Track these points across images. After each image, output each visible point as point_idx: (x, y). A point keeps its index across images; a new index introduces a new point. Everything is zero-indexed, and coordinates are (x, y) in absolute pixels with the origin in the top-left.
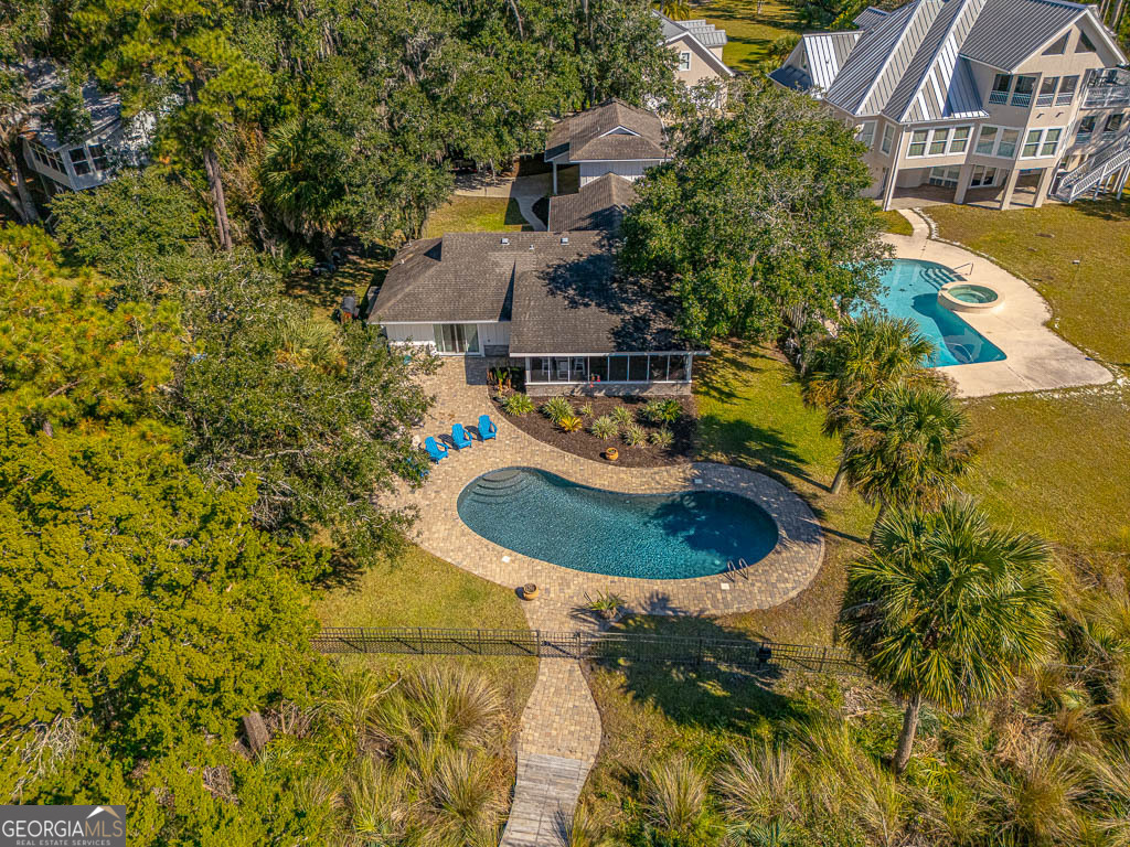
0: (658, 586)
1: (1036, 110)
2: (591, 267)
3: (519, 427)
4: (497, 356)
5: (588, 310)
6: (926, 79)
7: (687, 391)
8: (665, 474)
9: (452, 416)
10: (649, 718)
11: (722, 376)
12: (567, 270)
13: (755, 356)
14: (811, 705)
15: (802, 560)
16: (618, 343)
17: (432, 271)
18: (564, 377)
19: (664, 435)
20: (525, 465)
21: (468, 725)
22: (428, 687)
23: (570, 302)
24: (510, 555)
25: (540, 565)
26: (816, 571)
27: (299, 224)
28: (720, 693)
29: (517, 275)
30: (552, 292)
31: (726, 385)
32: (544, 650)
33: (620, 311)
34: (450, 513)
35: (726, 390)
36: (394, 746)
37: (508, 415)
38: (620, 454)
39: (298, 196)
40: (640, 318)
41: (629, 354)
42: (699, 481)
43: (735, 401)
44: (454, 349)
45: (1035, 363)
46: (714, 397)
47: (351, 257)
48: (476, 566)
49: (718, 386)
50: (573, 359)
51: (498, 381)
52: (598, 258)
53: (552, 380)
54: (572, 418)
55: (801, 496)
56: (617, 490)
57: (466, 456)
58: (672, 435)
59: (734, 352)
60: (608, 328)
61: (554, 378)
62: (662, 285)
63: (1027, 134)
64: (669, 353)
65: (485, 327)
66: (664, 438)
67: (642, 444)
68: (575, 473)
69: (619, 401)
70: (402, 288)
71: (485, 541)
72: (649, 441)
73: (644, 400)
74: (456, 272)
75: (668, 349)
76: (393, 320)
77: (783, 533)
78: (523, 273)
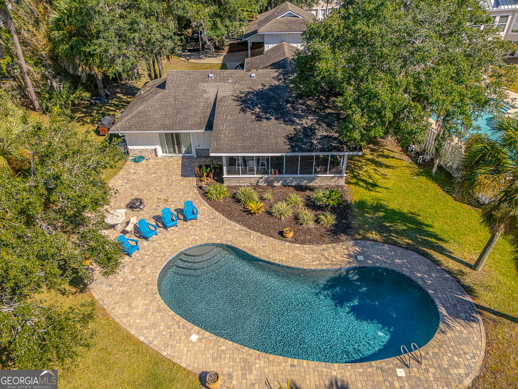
0: (336, 371)
2: (271, 93)
3: (216, 209)
4: (204, 157)
5: (269, 123)
7: (342, 182)
8: (332, 250)
9: (166, 201)
11: (366, 171)
12: (254, 95)
13: (387, 157)
15: (467, 341)
16: (292, 146)
17: (158, 96)
18: (251, 171)
19: (329, 217)
20: (219, 241)
23: (256, 117)
24: (198, 333)
25: (226, 345)
26: (483, 353)
27: (75, 68)
29: (218, 99)
30: (243, 110)
31: (370, 177)
33: (293, 123)
34: (150, 287)
35: (370, 181)
37: (208, 200)
38: (295, 232)
39: (72, 48)
40: (308, 128)
41: (300, 154)
42: (361, 258)
43: (378, 189)
44: (175, 152)
46: (362, 186)
47: (118, 95)
48: (166, 345)
49: (364, 178)
50: (258, 158)
51: (203, 174)
52: (277, 87)
53: (243, 173)
54: (257, 202)
55: (449, 272)
56: (293, 265)
57: (172, 234)
58: (335, 217)
59: (372, 154)
60: (285, 135)
61: (244, 172)
62: (323, 105)
64: (330, 154)
65: (195, 135)
66: (329, 219)
67: (312, 225)
68: (259, 249)
69: (292, 189)
70: (137, 108)
71: (177, 317)
72: (317, 221)
73: (312, 189)
74: (175, 96)
75: (330, 150)
76: (128, 130)
77: (442, 310)
78: (223, 97)
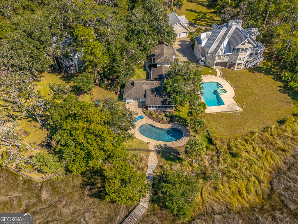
0: (166, 143)
1: (240, 54)
2: (158, 89)
3: (147, 116)
4: (143, 103)
5: (158, 97)
6: (221, 46)
7: (173, 110)
8: (168, 125)
10: (164, 160)
11: (179, 107)
12: (154, 89)
14: (183, 159)
15: (186, 139)
16: (162, 103)
17: (133, 89)
18: (154, 108)
20: (148, 123)
21: (142, 160)
22: (137, 156)
23: (155, 96)
25: (150, 139)
26: (187, 141)
27: (109, 77)
28: (172, 157)
29: (146, 90)
30: (152, 94)
32: (151, 151)
33: (163, 97)
34: (138, 131)
35: (179, 110)
36: (133, 162)
37: (145, 114)
38: (162, 122)
39: (109, 73)
40: (166, 99)
41: (164, 105)
42: (173, 127)
43: (180, 112)
44: (136, 101)
45: (229, 106)
46: (177, 111)
47: (116, 79)
48: (142, 139)
50: (155, 106)
51: (143, 107)
52: (160, 87)
54: (155, 115)
55: (187, 130)
57: (139, 122)
60: (161, 101)
61: (152, 108)
63: (238, 58)
64: (170, 105)
65: (141, 99)
66: (169, 119)
67: (165, 120)
68: (155, 125)
69: (162, 112)
72: (166, 119)
73: (166, 112)
74: (137, 89)
77: (184, 135)
78: (148, 89)
